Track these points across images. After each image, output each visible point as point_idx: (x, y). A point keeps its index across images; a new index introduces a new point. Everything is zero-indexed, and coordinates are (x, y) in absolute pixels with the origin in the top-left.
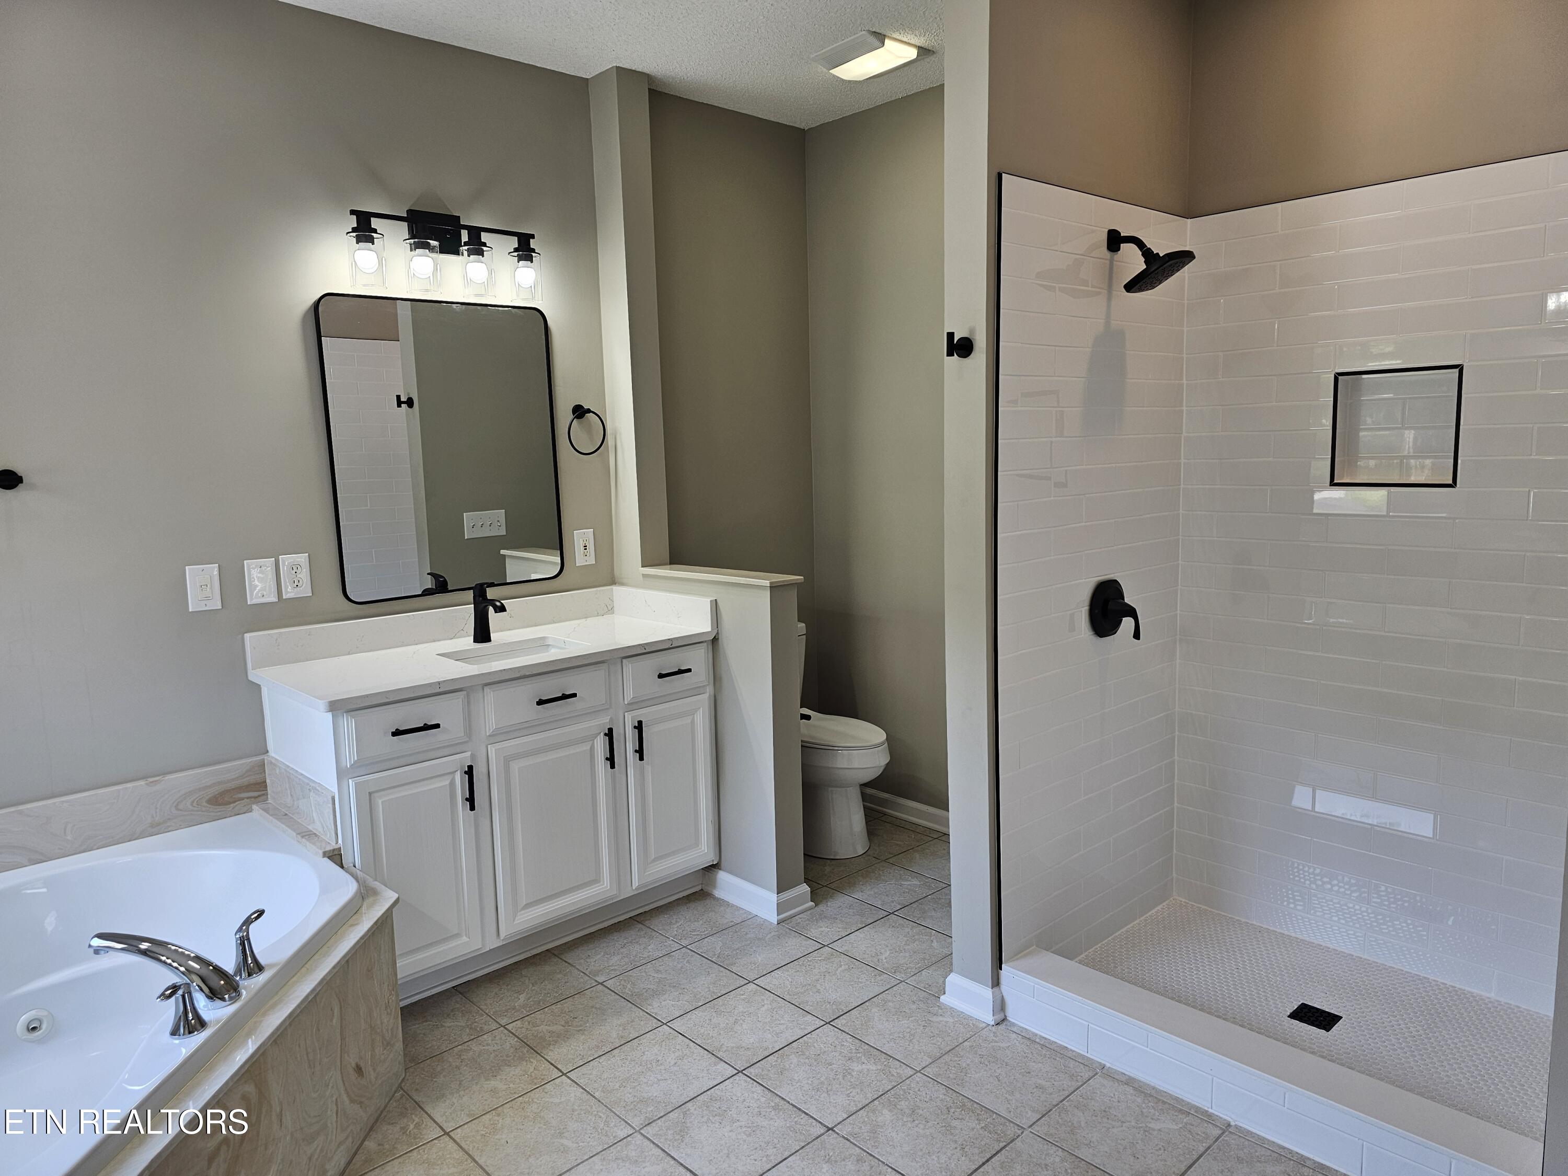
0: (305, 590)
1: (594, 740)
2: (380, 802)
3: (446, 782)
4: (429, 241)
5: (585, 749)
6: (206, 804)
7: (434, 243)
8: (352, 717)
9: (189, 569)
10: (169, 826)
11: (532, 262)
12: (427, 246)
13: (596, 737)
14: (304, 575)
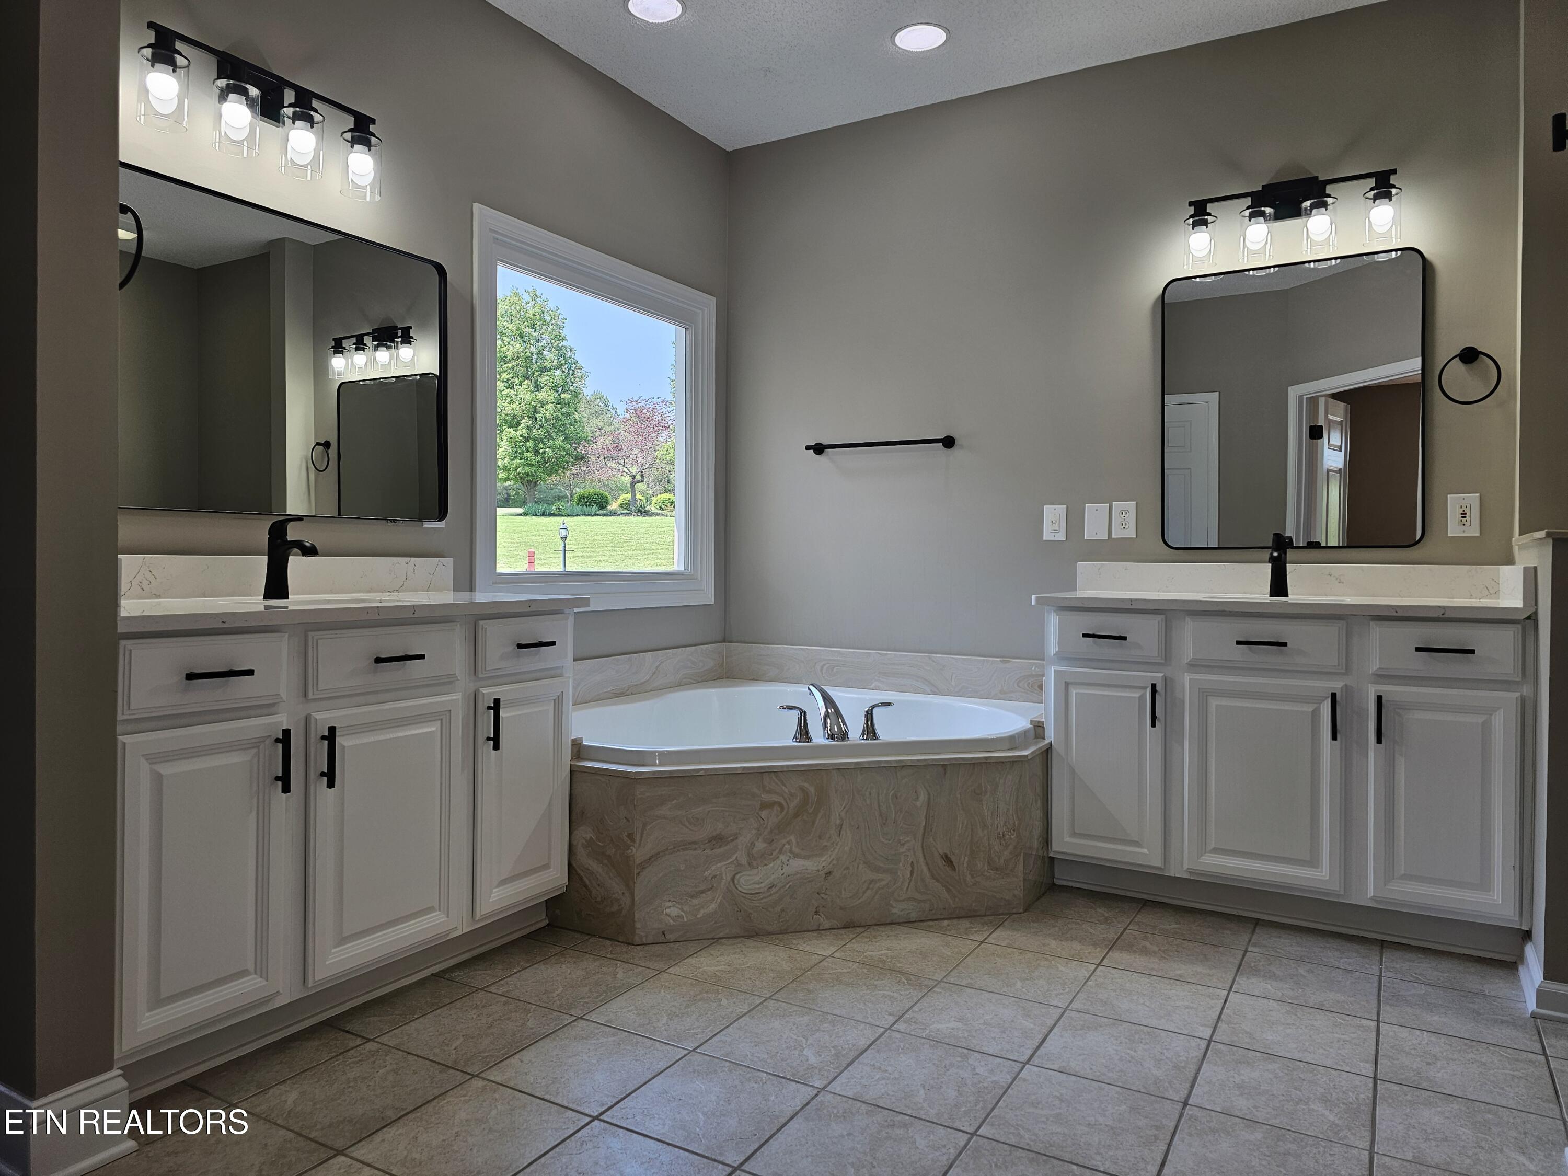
0: (1131, 533)
1: (1320, 704)
2: (1074, 692)
3: (1136, 694)
4: (1263, 209)
5: (1305, 709)
6: (1037, 689)
7: (1268, 210)
8: (1057, 615)
9: (1046, 508)
10: (1012, 697)
11: (1390, 200)
12: (1262, 214)
13: (1324, 700)
14: (1131, 518)
